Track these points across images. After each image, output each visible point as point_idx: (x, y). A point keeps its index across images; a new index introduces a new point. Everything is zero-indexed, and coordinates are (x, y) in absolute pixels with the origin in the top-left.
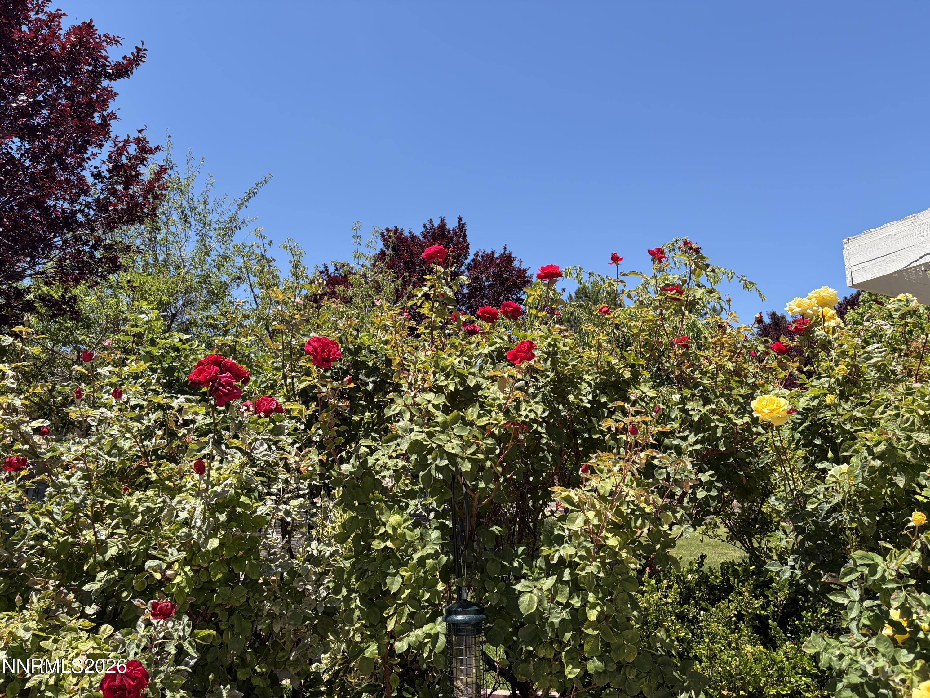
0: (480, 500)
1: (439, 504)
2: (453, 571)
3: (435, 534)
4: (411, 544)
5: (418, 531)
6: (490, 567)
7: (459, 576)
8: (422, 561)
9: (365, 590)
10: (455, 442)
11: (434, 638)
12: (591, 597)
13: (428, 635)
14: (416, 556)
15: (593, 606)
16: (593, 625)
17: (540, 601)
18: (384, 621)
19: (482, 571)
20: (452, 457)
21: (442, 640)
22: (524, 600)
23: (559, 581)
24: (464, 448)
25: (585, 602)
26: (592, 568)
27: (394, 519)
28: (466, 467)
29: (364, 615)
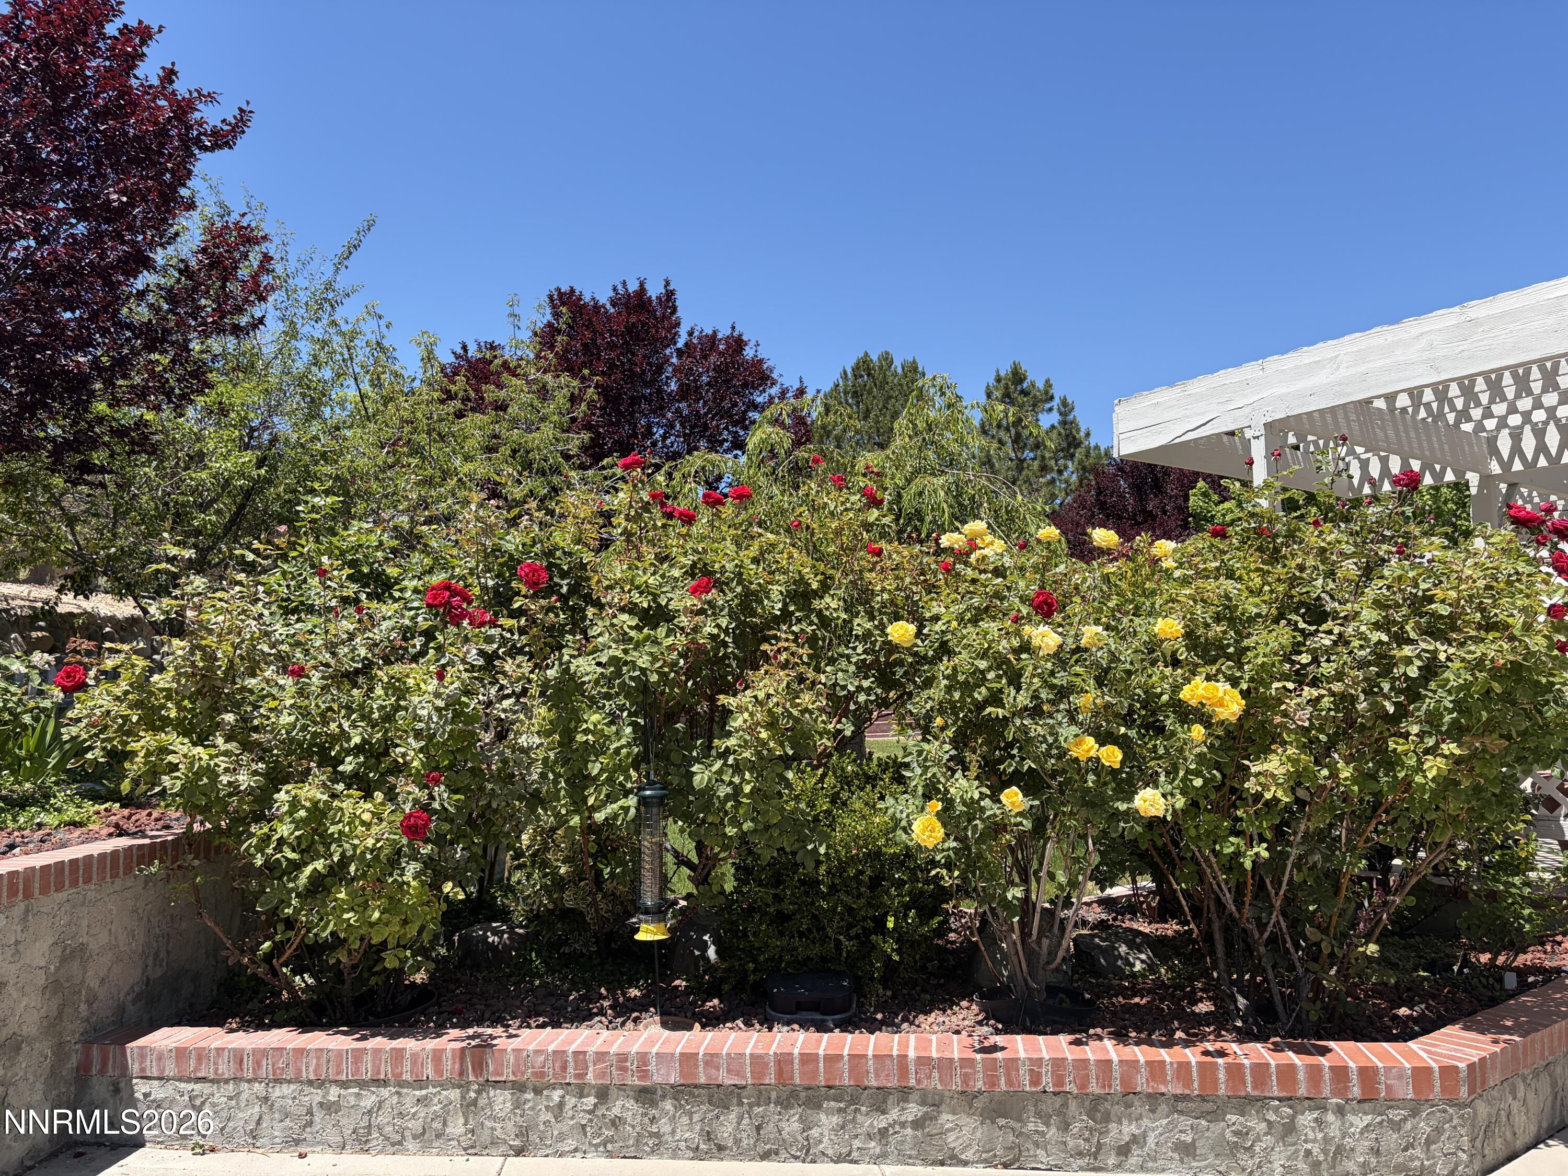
0: (667, 702)
1: (632, 705)
2: (643, 760)
3: (629, 730)
4: (608, 738)
5: (614, 728)
6: (674, 757)
7: (648, 763)
8: (617, 751)
9: (570, 773)
10: (646, 657)
11: (626, 809)
12: (747, 776)
13: (622, 808)
14: (613, 747)
15: (749, 782)
16: (746, 796)
17: (710, 779)
18: (585, 799)
19: (668, 759)
20: (643, 671)
21: (633, 811)
22: (697, 779)
23: (725, 764)
24: (652, 663)
25: (743, 780)
26: (747, 754)
27: (595, 717)
28: (654, 678)
29: (569, 795)
